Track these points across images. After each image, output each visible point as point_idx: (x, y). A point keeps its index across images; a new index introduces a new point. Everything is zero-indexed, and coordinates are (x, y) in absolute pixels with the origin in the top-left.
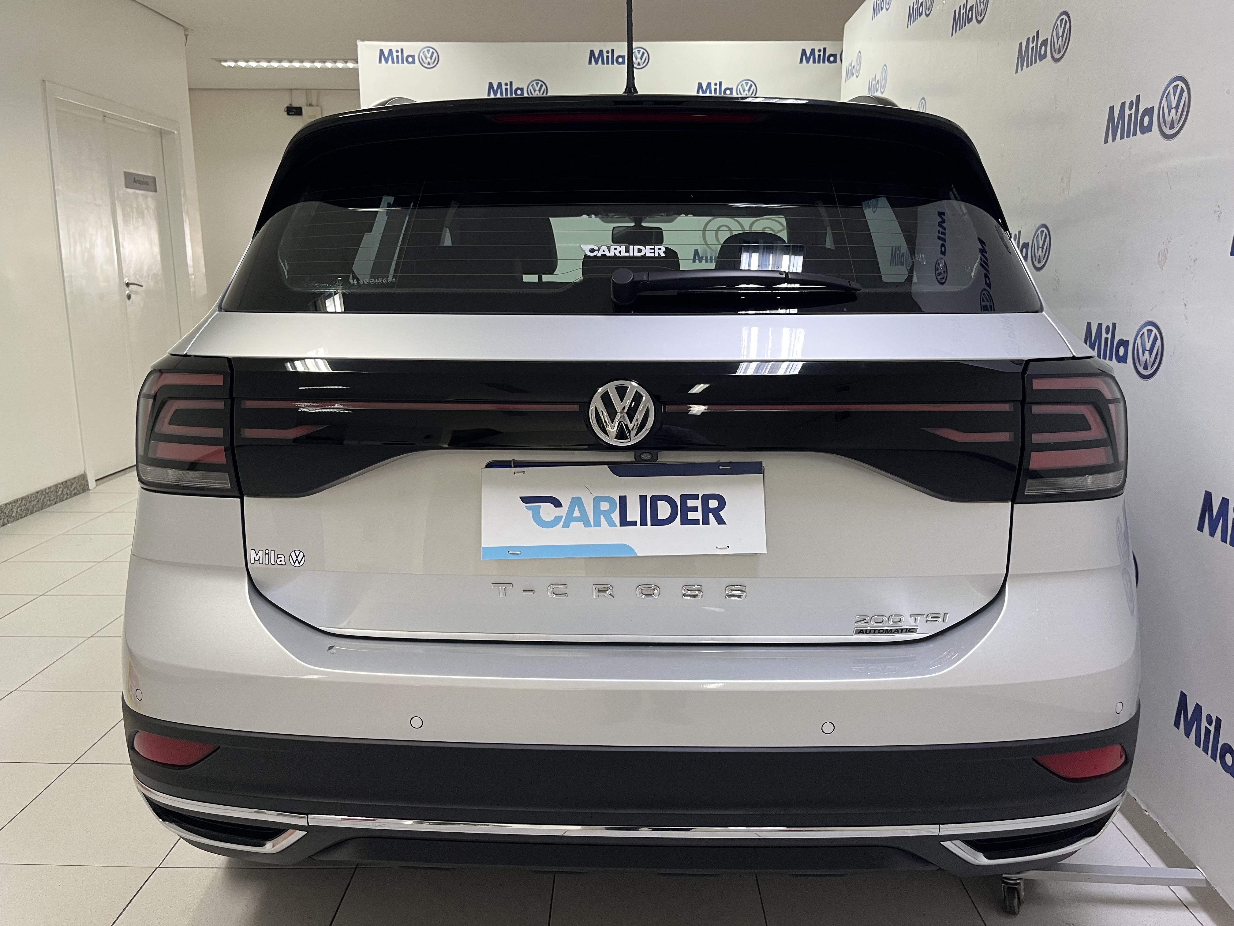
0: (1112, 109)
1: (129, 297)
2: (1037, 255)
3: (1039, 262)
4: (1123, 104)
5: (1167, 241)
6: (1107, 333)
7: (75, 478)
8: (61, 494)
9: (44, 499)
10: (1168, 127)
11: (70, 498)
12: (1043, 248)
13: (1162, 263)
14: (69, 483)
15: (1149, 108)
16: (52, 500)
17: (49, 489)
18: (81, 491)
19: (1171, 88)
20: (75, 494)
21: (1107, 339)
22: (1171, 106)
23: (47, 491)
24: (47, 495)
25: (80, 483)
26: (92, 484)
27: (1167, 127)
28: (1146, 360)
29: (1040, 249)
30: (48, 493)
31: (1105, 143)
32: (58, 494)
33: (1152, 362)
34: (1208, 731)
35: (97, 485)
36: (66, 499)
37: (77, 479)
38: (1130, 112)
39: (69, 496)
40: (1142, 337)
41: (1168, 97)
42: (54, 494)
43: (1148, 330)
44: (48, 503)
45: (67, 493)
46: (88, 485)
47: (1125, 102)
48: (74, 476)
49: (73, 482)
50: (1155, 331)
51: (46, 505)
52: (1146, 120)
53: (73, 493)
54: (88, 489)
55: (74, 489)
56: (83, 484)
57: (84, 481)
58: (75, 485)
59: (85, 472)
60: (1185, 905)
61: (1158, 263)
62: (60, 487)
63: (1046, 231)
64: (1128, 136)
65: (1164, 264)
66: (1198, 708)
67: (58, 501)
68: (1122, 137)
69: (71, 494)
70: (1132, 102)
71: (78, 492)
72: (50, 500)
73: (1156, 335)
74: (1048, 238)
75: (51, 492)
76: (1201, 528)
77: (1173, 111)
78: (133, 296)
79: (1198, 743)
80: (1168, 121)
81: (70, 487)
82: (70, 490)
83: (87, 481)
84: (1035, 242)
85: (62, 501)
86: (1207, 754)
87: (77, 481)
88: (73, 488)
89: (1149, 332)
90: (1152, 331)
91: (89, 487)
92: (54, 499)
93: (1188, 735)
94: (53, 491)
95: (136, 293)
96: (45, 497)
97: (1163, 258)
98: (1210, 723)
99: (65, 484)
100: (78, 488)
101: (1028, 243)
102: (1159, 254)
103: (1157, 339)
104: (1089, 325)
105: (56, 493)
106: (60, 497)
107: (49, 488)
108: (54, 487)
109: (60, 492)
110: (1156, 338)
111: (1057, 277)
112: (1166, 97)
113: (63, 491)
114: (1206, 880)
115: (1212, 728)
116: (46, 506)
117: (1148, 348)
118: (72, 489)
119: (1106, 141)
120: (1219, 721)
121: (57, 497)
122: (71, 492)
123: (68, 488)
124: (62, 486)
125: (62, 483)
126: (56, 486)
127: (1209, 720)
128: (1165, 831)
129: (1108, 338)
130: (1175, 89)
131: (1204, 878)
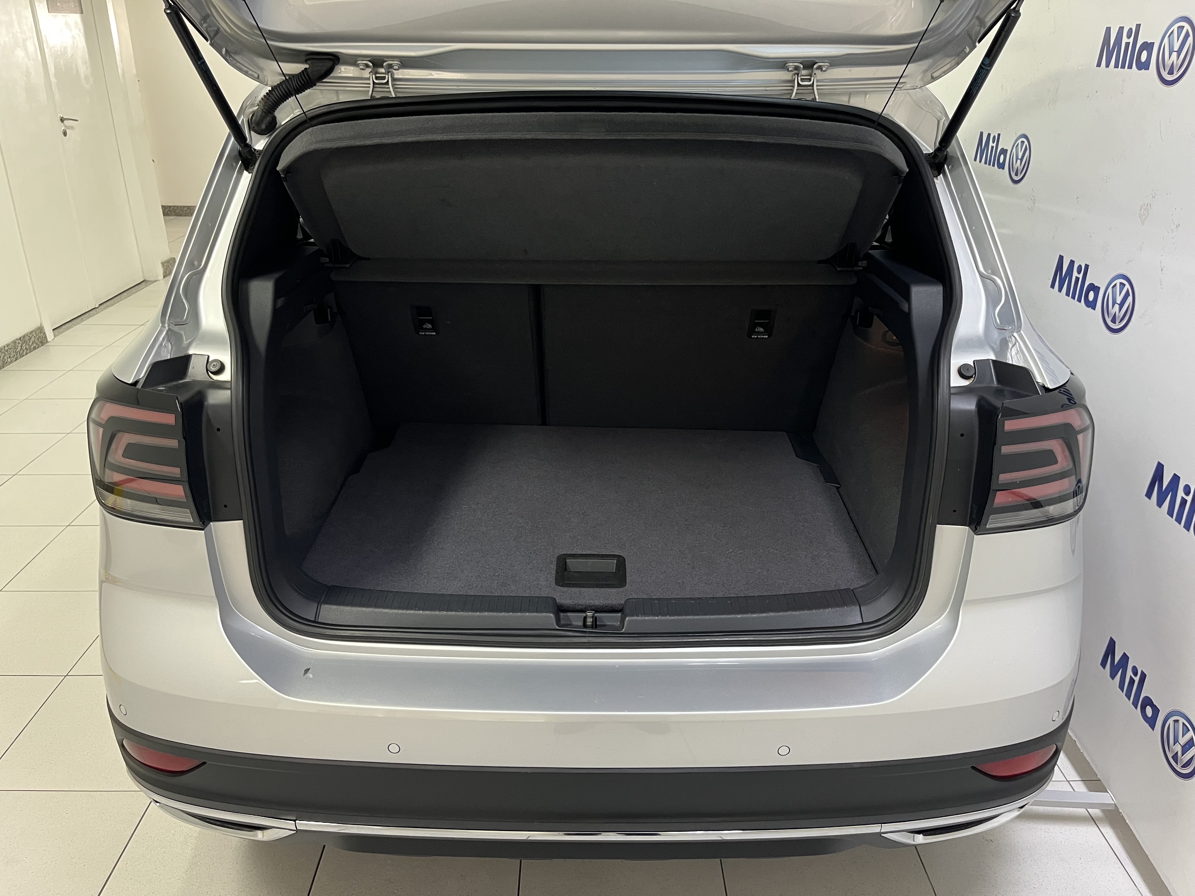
0: (1108, 30)
1: (65, 134)
2: (1015, 167)
3: (1016, 175)
4: (1121, 29)
5: (1151, 196)
6: (1079, 272)
7: (32, 332)
8: (21, 349)
9: (4, 356)
10: (1167, 71)
11: (29, 353)
12: (1022, 160)
13: (1144, 217)
14: (27, 338)
15: (1149, 42)
16: (12, 357)
17: (7, 347)
18: (40, 345)
19: (1175, 27)
20: (35, 348)
21: (1077, 279)
22: (1173, 48)
23: (6, 348)
24: (6, 353)
25: (37, 336)
26: (50, 335)
27: (1166, 69)
28: (1115, 313)
29: (1019, 161)
30: (7, 351)
31: (1097, 66)
32: (18, 350)
33: (1121, 317)
34: (1132, 681)
35: (55, 336)
36: (26, 354)
37: (34, 333)
38: (1128, 41)
39: (28, 351)
40: (1114, 289)
41: (1171, 36)
42: (14, 351)
43: (1121, 284)
44: (9, 360)
45: (26, 348)
46: (46, 337)
47: (1123, 27)
48: (32, 330)
49: (31, 336)
50: (1127, 286)
51: (7, 362)
52: (1144, 55)
53: (32, 347)
54: (47, 342)
55: (33, 343)
56: (41, 337)
57: (42, 334)
58: (33, 339)
59: (41, 325)
60: (1093, 820)
61: (1140, 216)
62: (19, 343)
63: (1026, 143)
64: (1123, 67)
65: (1145, 219)
66: (1125, 657)
67: (19, 357)
68: (1116, 66)
69: (30, 349)
70: (1131, 29)
71: (37, 346)
72: (10, 357)
73: (1128, 291)
74: (1028, 151)
75: (10, 349)
76: (1149, 495)
77: (1175, 55)
78: (68, 131)
79: (1121, 687)
80: (1168, 65)
81: (28, 341)
82: (29, 344)
83: (45, 333)
84: (1014, 150)
85: (22, 357)
86: (1129, 700)
87: (35, 335)
88: (31, 342)
89: (1121, 286)
90: (1124, 285)
91: (47, 339)
92: (15, 356)
93: (1113, 676)
94: (12, 348)
95: (72, 128)
96: (5, 354)
97: (1145, 212)
98: (1136, 674)
99: (22, 339)
100: (36, 341)
101: (1007, 150)
102: (1141, 207)
103: (1129, 295)
104: (1061, 258)
105: (15, 350)
106: (19, 354)
107: (8, 345)
108: (13, 344)
109: (19, 348)
110: (1127, 294)
111: (1034, 196)
112: (1169, 36)
113: (21, 346)
114: (1115, 804)
115: (1137, 679)
116: (8, 364)
117: (1119, 301)
118: (30, 344)
119: (1099, 65)
120: (1143, 676)
121: (17, 353)
122: (30, 346)
123: (26, 343)
124: (20, 341)
125: (20, 339)
126: (14, 342)
127: (1135, 671)
128: (1081, 751)
129: (1079, 278)
130: (1180, 30)
131: (1113, 802)
